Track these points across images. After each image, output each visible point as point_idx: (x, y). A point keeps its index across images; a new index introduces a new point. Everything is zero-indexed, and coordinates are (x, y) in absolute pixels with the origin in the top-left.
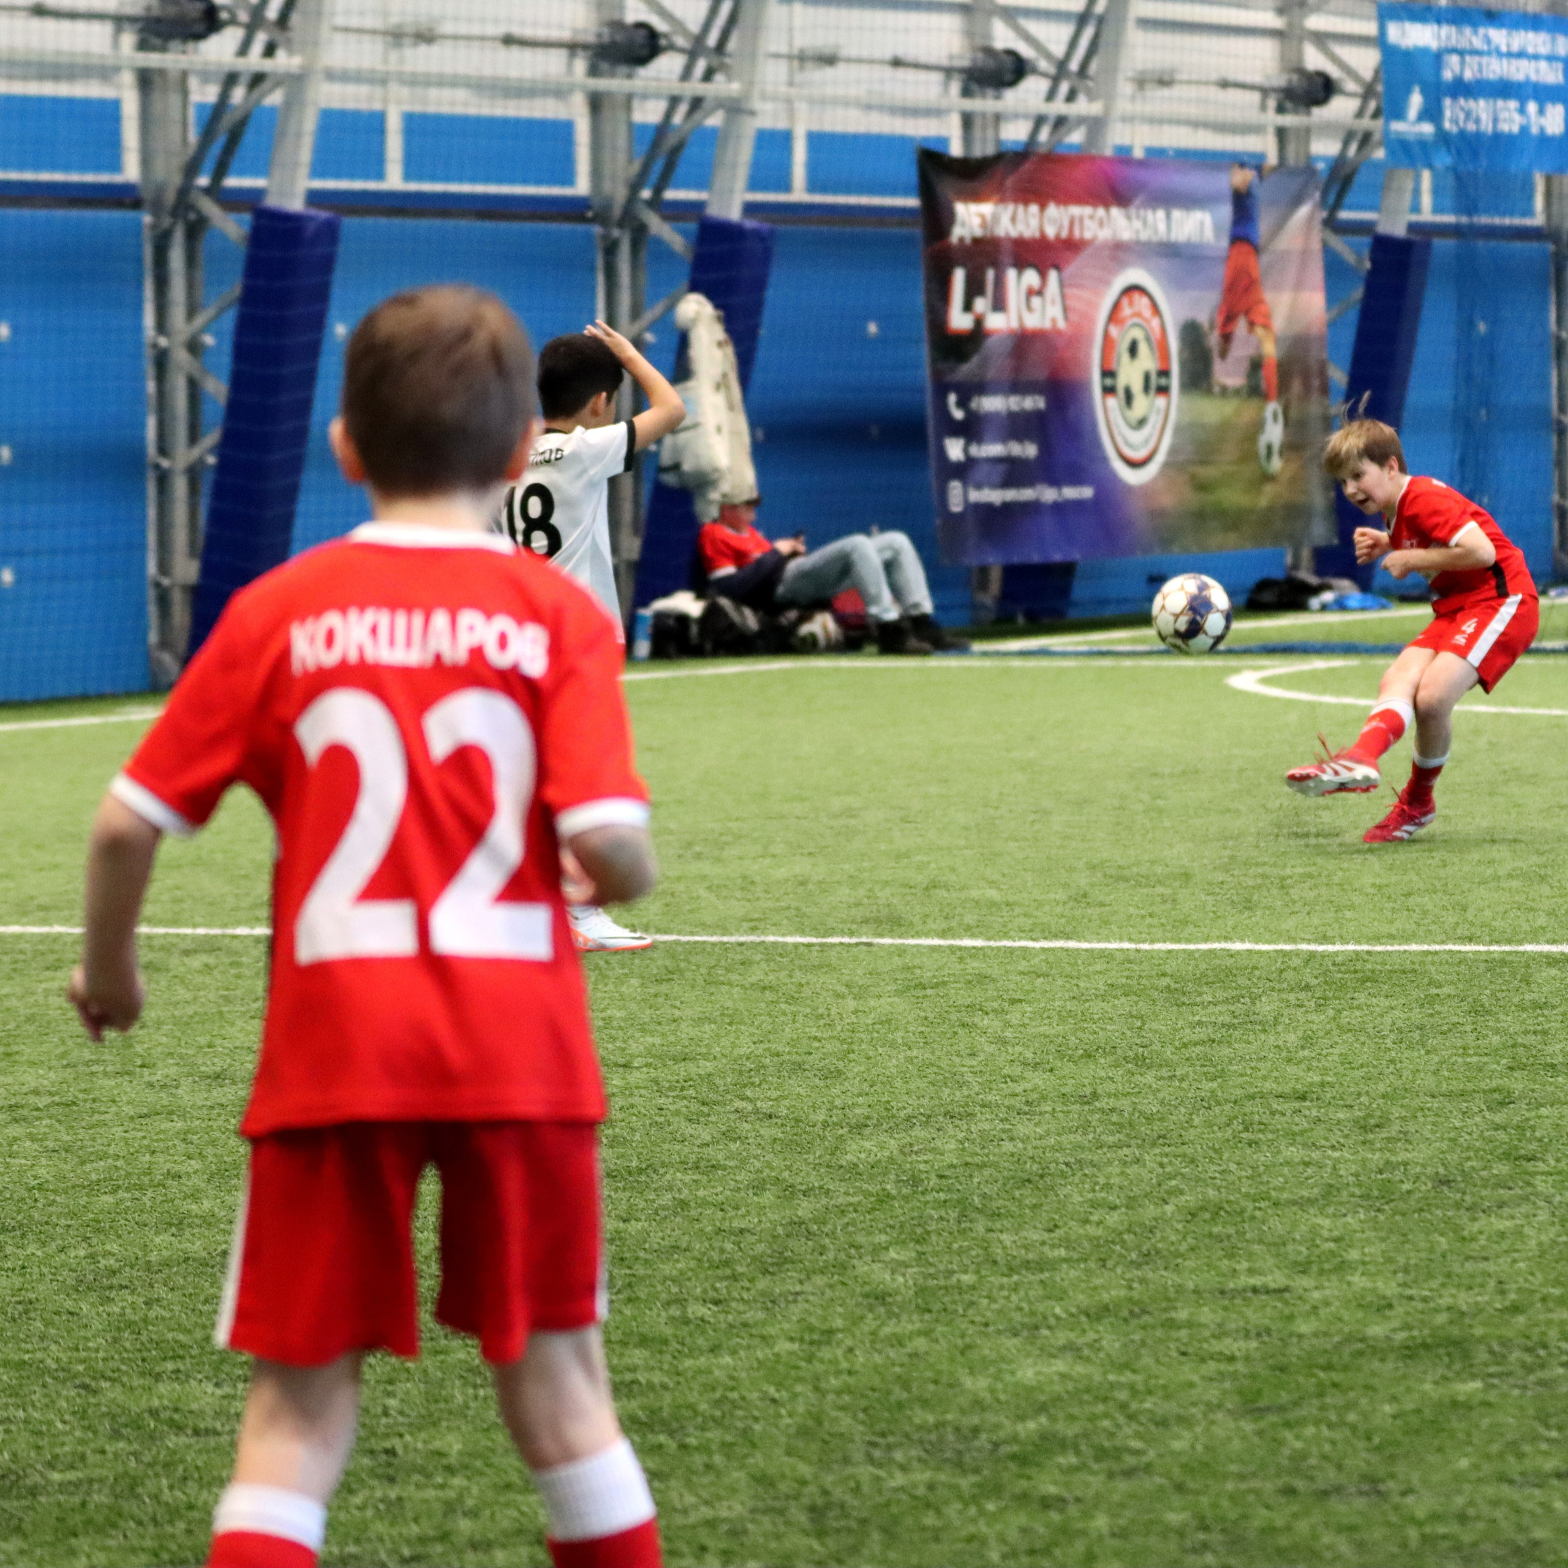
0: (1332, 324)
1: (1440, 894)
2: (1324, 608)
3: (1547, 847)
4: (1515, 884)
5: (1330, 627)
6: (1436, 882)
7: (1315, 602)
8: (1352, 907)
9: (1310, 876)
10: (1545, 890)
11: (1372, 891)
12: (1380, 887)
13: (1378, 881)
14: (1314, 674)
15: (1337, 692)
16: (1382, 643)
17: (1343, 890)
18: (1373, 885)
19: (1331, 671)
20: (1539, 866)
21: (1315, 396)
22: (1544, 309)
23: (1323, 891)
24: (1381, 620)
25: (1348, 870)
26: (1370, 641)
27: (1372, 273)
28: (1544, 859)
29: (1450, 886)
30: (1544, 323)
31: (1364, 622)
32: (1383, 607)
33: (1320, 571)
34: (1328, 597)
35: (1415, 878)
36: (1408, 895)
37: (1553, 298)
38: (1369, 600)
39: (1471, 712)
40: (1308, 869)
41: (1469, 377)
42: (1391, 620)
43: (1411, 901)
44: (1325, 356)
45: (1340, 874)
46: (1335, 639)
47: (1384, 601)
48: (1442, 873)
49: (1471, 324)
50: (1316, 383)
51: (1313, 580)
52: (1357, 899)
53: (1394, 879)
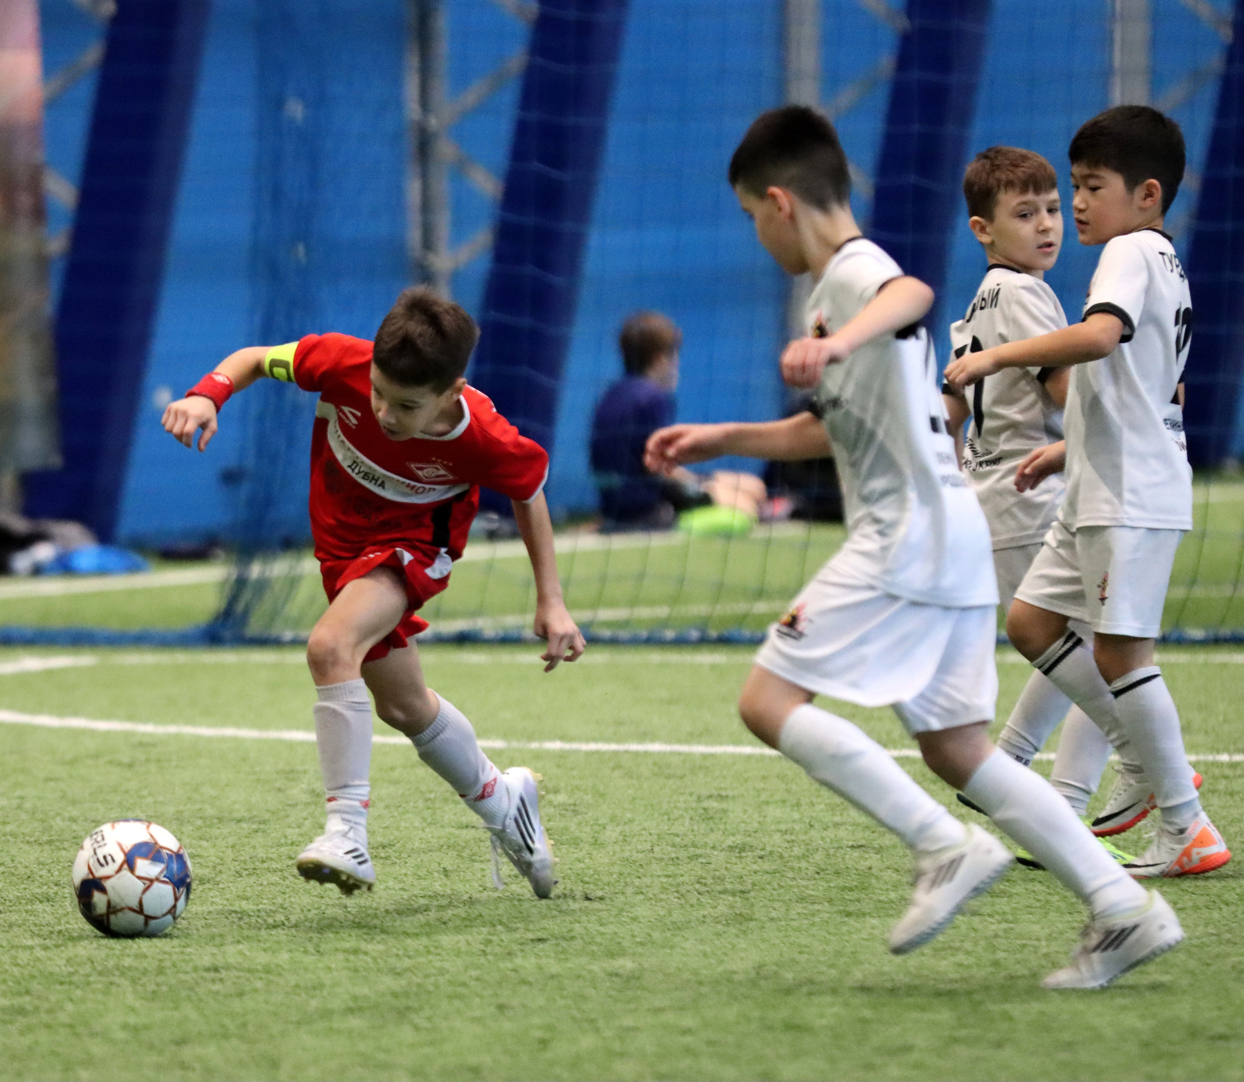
0: (51, 104)
1: (235, 1042)
2: (38, 571)
3: (407, 963)
4: (355, 1022)
5: (47, 601)
6: (227, 1021)
7: (22, 561)
8: (89, 1062)
9: (21, 1011)
10: (407, 1034)
11: (121, 1035)
12: (135, 1030)
13: (132, 1020)
14: (23, 680)
15: (62, 711)
16: (135, 628)
17: (77, 1035)
18: (125, 1027)
19: (49, 673)
20: (395, 995)
21: (23, 224)
22: (397, 82)
23: (43, 1037)
24: (131, 593)
25: (83, 1001)
26: (114, 625)
27: (116, 21)
28: (403, 982)
29: (251, 1028)
30: (398, 103)
31: (101, 595)
32: (133, 569)
33: (30, 511)
34: (43, 552)
35: (193, 1015)
36: (181, 1042)
37: (412, 61)
38: (112, 557)
39: (280, 741)
40: (17, 1001)
41: (277, 193)
42: (147, 592)
43: (187, 1053)
44: (39, 156)
45: (70, 1007)
46: (56, 622)
47: (138, 558)
48: (236, 1005)
49: (279, 103)
50: (25, 200)
51: (19, 525)
52: (97, 1049)
53: (159, 1015)
